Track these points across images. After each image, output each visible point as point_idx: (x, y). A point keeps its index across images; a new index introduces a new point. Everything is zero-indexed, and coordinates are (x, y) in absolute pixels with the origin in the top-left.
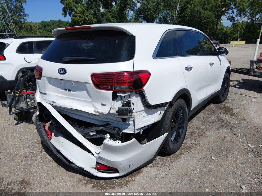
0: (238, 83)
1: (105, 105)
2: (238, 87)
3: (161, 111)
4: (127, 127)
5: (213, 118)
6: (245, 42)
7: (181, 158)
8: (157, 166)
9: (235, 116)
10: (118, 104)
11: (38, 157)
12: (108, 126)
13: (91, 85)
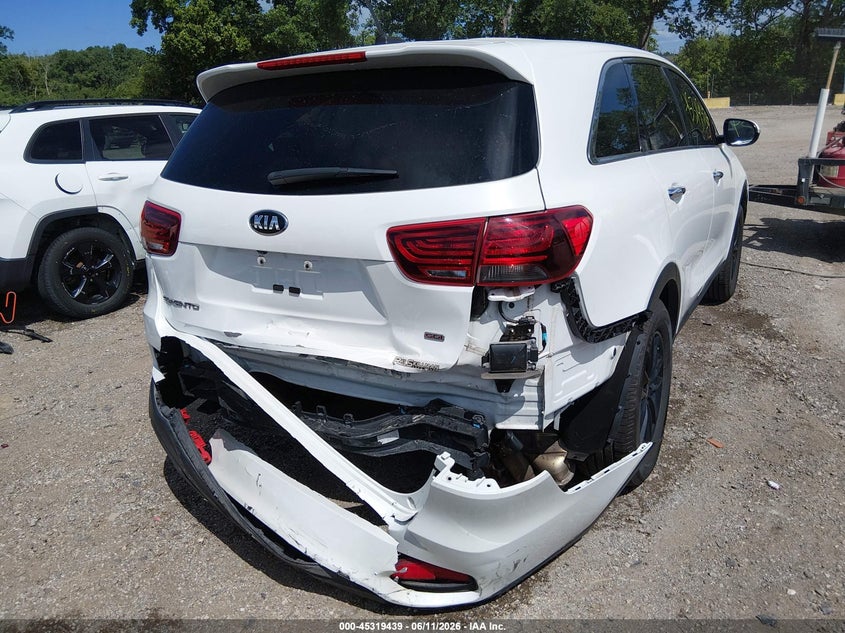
0: (755, 232)
1: (441, 338)
2: (758, 244)
3: (617, 347)
4: (512, 408)
5: (719, 349)
6: (728, 99)
7: (671, 491)
8: (605, 526)
9: (782, 338)
10: (489, 333)
11: (183, 523)
12: (442, 411)
13: (388, 269)
